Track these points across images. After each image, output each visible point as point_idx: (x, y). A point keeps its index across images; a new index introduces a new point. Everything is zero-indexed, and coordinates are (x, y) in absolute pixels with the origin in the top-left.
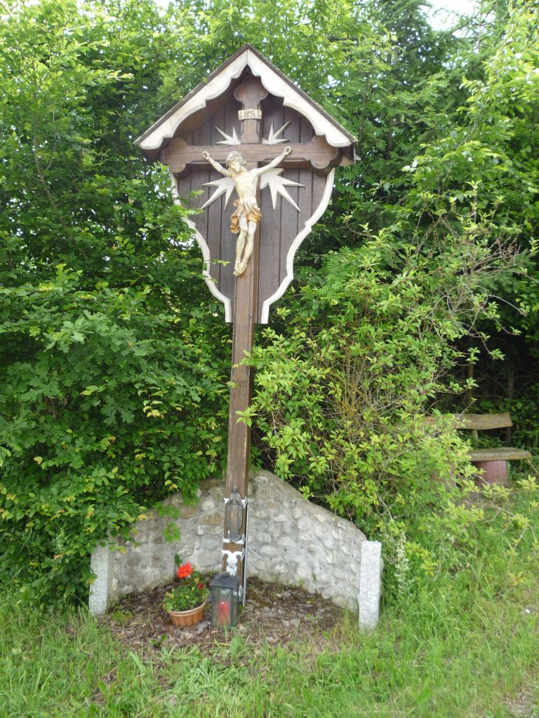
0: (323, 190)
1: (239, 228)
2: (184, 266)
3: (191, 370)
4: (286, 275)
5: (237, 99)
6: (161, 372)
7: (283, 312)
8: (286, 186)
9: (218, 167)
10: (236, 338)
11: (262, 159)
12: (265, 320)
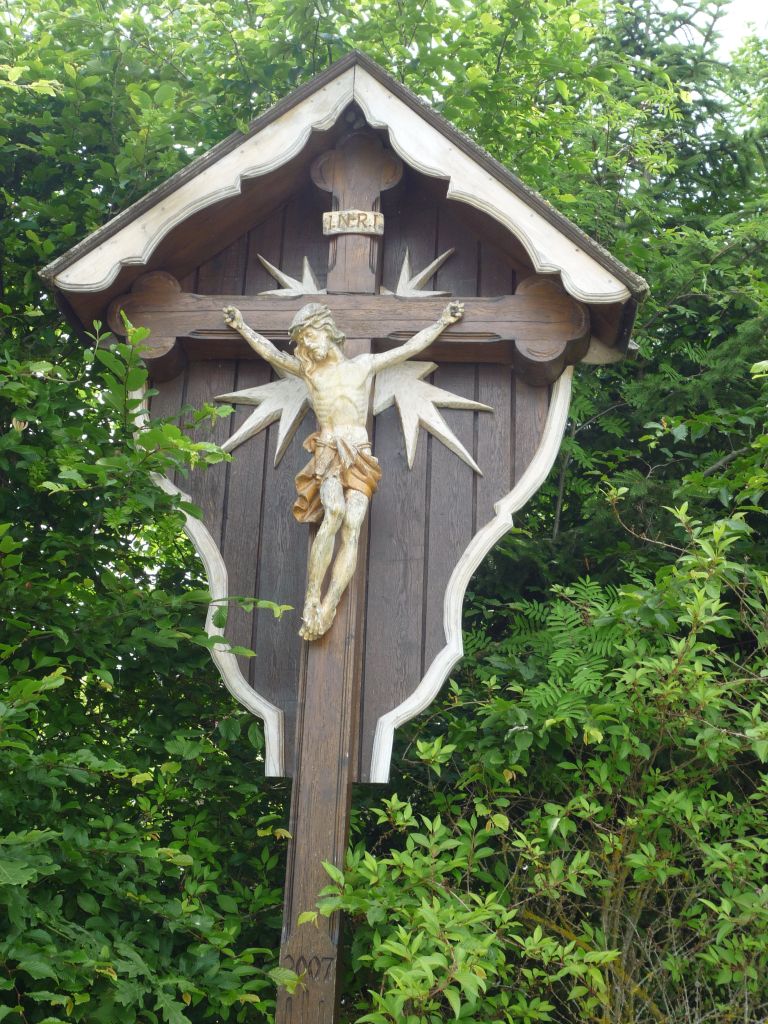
0: (543, 420)
1: (320, 507)
2: (160, 611)
3: (159, 920)
4: (444, 644)
5: (321, 185)
6: (69, 930)
7: (433, 752)
8: (442, 408)
9: (264, 347)
10: (301, 826)
11: (383, 333)
12: (380, 773)
